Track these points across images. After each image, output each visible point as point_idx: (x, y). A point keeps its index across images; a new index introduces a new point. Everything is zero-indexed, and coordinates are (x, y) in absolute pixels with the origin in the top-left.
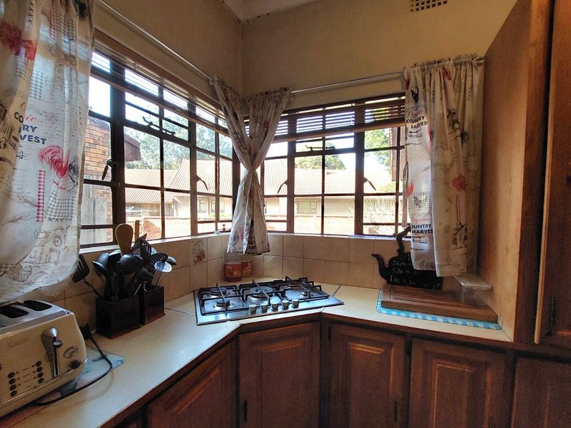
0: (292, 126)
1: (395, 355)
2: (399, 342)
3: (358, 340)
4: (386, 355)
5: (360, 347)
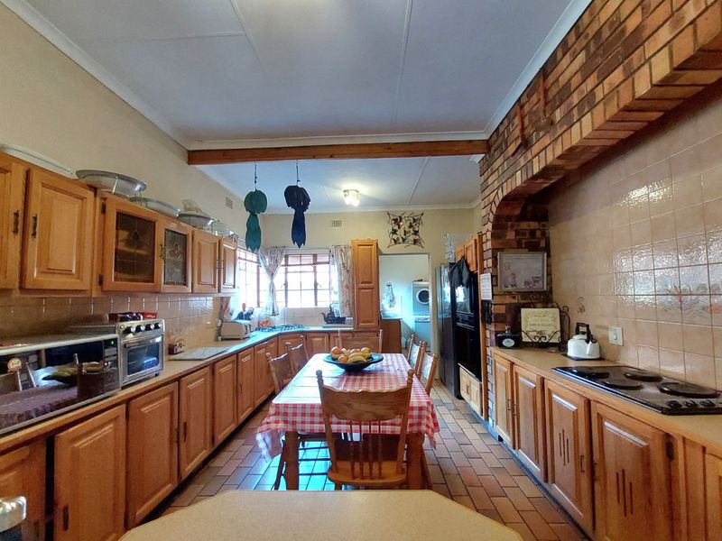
0: (287, 261)
1: (326, 339)
2: (327, 335)
3: (314, 337)
4: (323, 340)
5: (316, 339)
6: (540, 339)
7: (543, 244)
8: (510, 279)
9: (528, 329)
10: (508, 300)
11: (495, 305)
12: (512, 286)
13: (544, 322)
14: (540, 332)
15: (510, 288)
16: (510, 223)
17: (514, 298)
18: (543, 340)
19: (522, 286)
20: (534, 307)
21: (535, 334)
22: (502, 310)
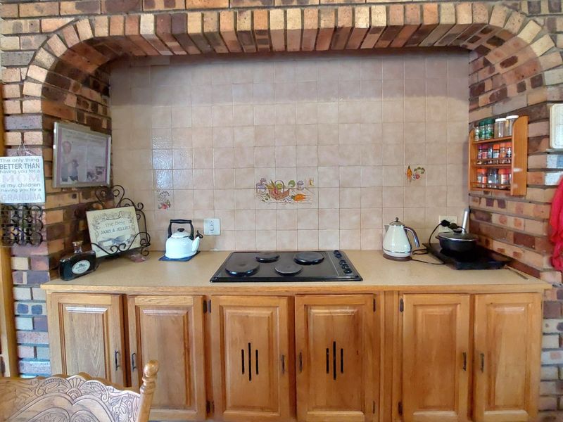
6: (118, 248)
7: (105, 126)
8: (70, 169)
9: (100, 239)
10: (68, 201)
11: (46, 210)
12: (73, 179)
13: (119, 226)
14: (117, 239)
15: (70, 182)
16: (73, 82)
17: (74, 196)
18: (122, 249)
19: (84, 180)
20: (105, 208)
21: (110, 243)
22: (59, 217)
